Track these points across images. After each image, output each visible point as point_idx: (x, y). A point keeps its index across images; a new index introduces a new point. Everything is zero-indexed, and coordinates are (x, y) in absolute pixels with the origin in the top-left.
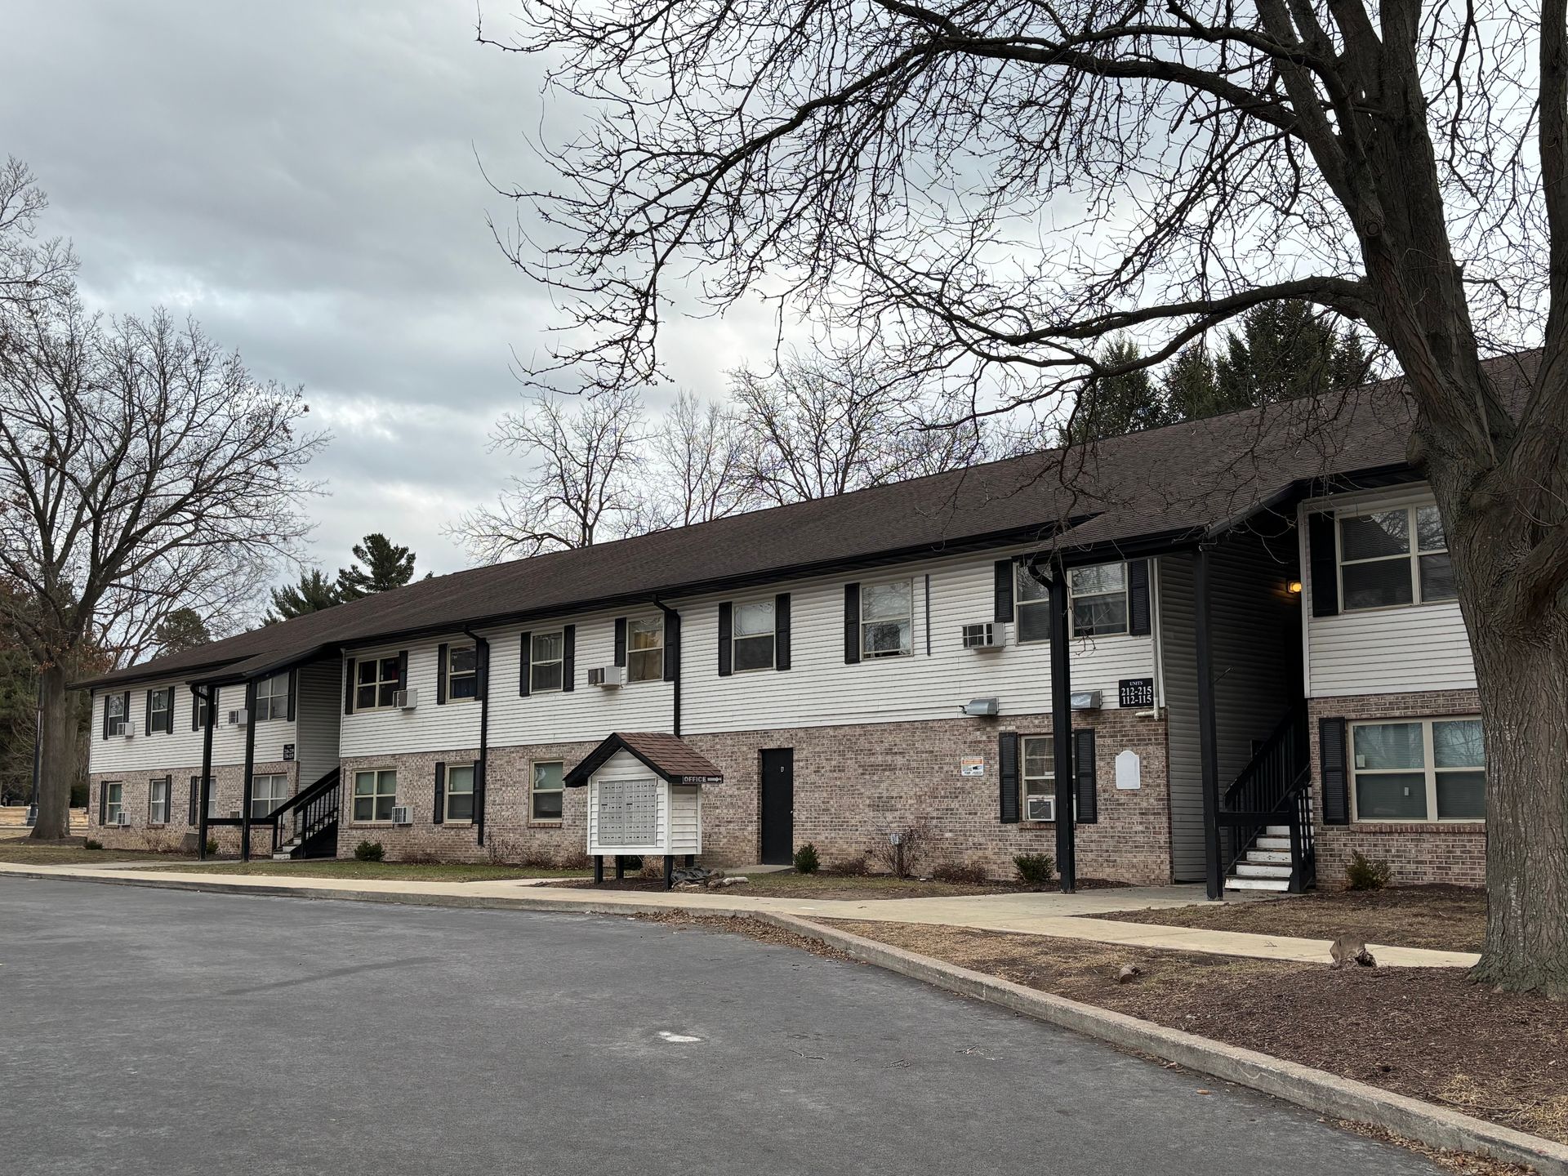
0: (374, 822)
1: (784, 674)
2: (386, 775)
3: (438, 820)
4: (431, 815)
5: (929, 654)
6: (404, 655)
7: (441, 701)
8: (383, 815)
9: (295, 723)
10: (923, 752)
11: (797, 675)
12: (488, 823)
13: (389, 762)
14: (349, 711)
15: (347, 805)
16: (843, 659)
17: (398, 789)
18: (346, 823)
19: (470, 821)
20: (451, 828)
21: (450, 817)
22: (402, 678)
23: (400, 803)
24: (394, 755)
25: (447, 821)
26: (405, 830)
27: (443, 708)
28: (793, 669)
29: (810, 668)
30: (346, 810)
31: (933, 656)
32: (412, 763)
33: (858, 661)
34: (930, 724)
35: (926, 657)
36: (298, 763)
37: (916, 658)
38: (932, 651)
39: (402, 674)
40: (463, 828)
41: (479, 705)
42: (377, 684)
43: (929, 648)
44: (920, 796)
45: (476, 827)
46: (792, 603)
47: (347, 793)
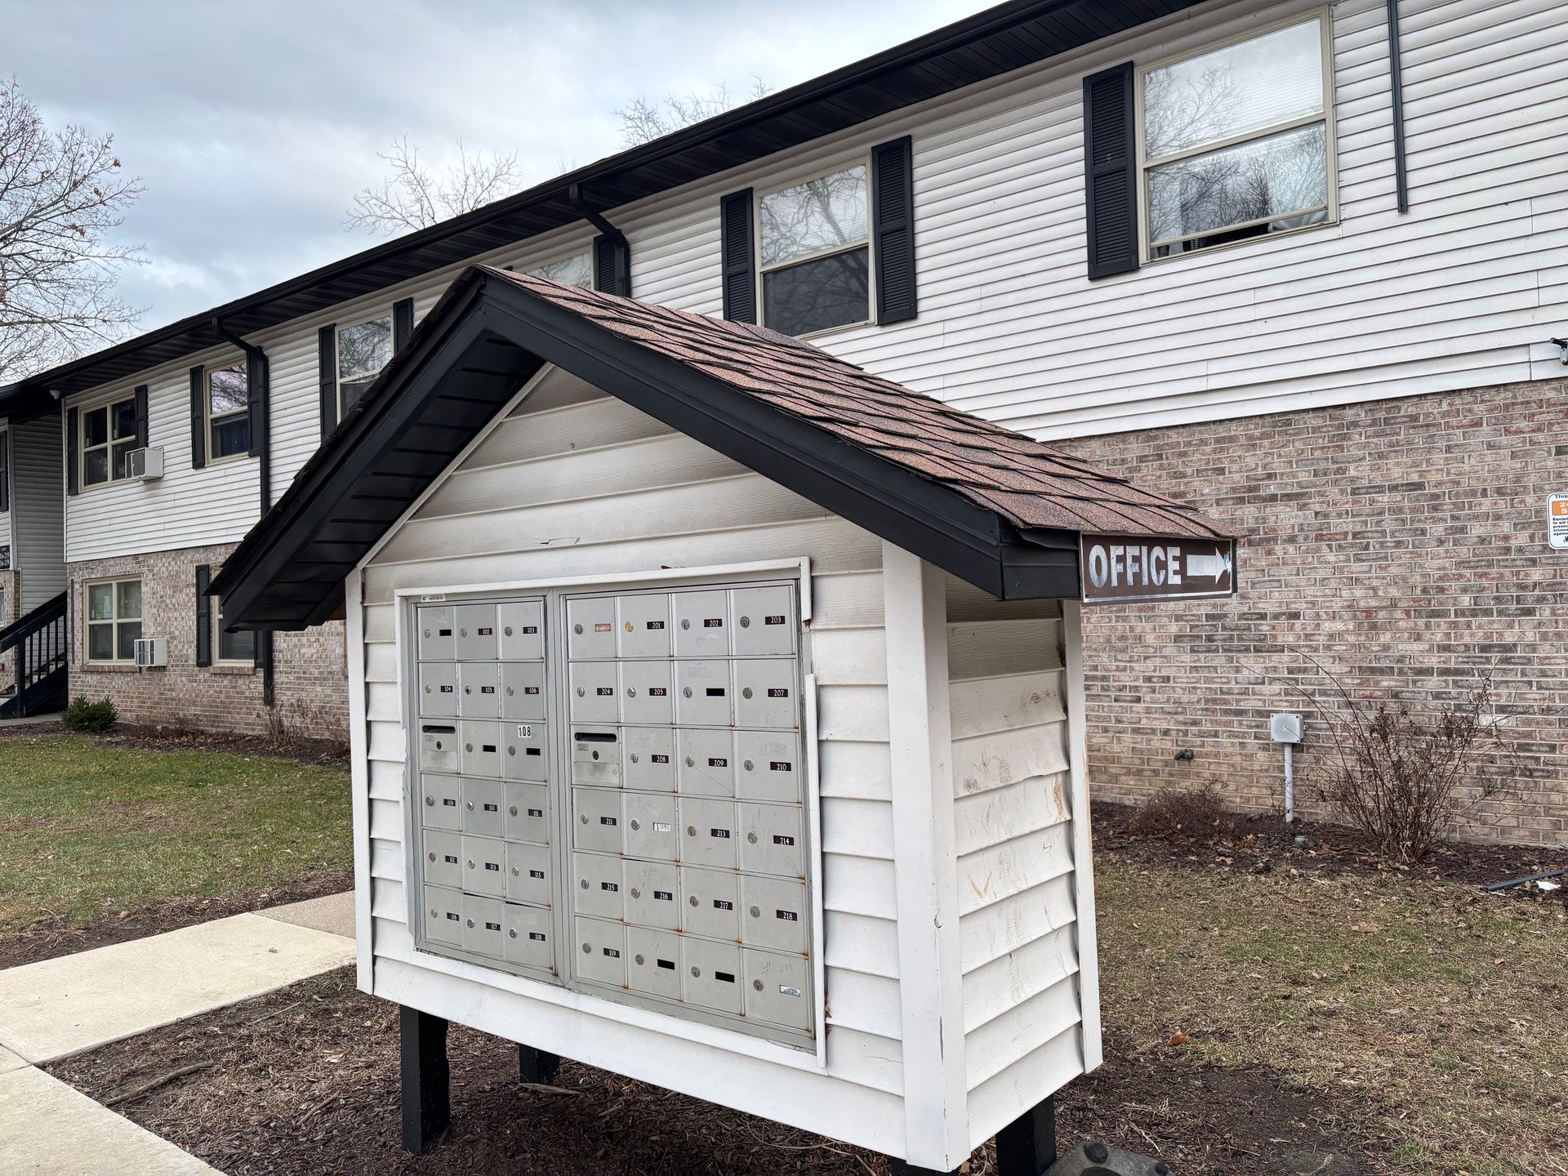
0: (115, 662)
1: (900, 333)
2: (129, 589)
3: (204, 660)
4: (192, 652)
5: (1403, 207)
6: (142, 392)
7: (198, 463)
8: (125, 653)
9: (8, 514)
10: (1380, 489)
11: (938, 329)
12: (280, 667)
13: (130, 567)
14: (73, 490)
15: (78, 636)
16: (1084, 269)
17: (145, 609)
18: (78, 664)
19: (249, 664)
20: (223, 673)
21: (223, 656)
22: (141, 432)
23: (149, 630)
24: (136, 556)
25: (219, 663)
26: (157, 675)
27: (202, 474)
28: (923, 318)
29: (975, 307)
30: (77, 644)
31: (1415, 213)
32: (163, 567)
33: (1132, 267)
34: (1407, 409)
35: (1394, 217)
36: (17, 573)
37: (1347, 228)
38: (1413, 197)
39: (141, 424)
40: (238, 674)
41: (255, 464)
42: (109, 444)
43: (1402, 191)
44: (1369, 612)
45: (261, 673)
46: (918, 159)
47: (78, 616)
